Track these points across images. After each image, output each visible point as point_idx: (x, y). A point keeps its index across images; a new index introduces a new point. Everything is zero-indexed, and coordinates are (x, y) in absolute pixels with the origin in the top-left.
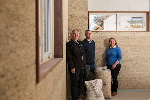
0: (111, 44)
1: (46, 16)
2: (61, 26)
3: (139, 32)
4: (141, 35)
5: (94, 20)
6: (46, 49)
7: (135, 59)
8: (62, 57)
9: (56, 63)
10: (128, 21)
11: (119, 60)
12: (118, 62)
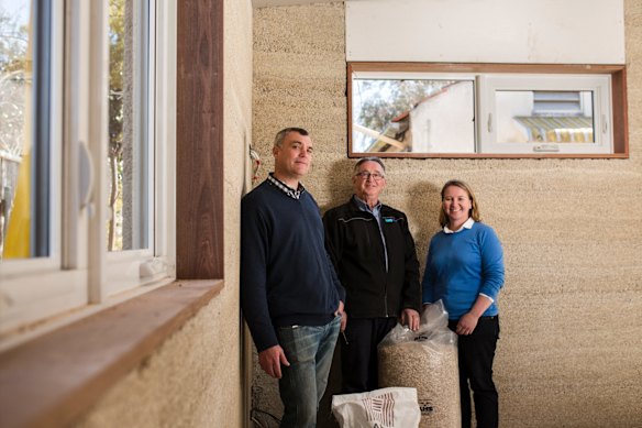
0: (448, 211)
1: (134, 57)
2: (213, 112)
3: (582, 157)
4: (591, 172)
5: (361, 117)
6: (130, 234)
7: (565, 287)
8: (220, 275)
9: (179, 308)
10: (521, 119)
11: (490, 293)
12: (486, 302)
